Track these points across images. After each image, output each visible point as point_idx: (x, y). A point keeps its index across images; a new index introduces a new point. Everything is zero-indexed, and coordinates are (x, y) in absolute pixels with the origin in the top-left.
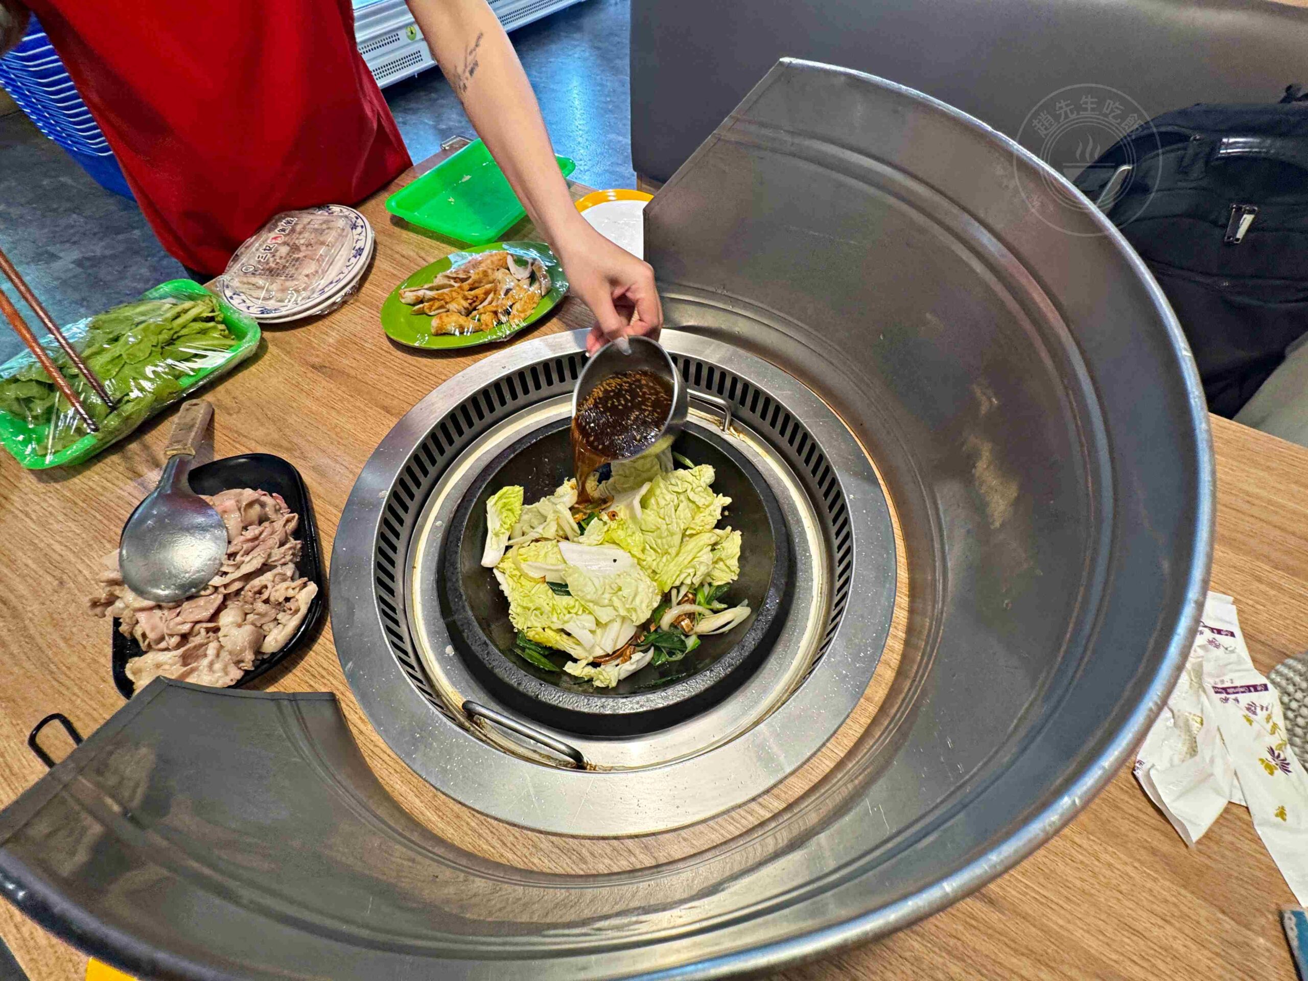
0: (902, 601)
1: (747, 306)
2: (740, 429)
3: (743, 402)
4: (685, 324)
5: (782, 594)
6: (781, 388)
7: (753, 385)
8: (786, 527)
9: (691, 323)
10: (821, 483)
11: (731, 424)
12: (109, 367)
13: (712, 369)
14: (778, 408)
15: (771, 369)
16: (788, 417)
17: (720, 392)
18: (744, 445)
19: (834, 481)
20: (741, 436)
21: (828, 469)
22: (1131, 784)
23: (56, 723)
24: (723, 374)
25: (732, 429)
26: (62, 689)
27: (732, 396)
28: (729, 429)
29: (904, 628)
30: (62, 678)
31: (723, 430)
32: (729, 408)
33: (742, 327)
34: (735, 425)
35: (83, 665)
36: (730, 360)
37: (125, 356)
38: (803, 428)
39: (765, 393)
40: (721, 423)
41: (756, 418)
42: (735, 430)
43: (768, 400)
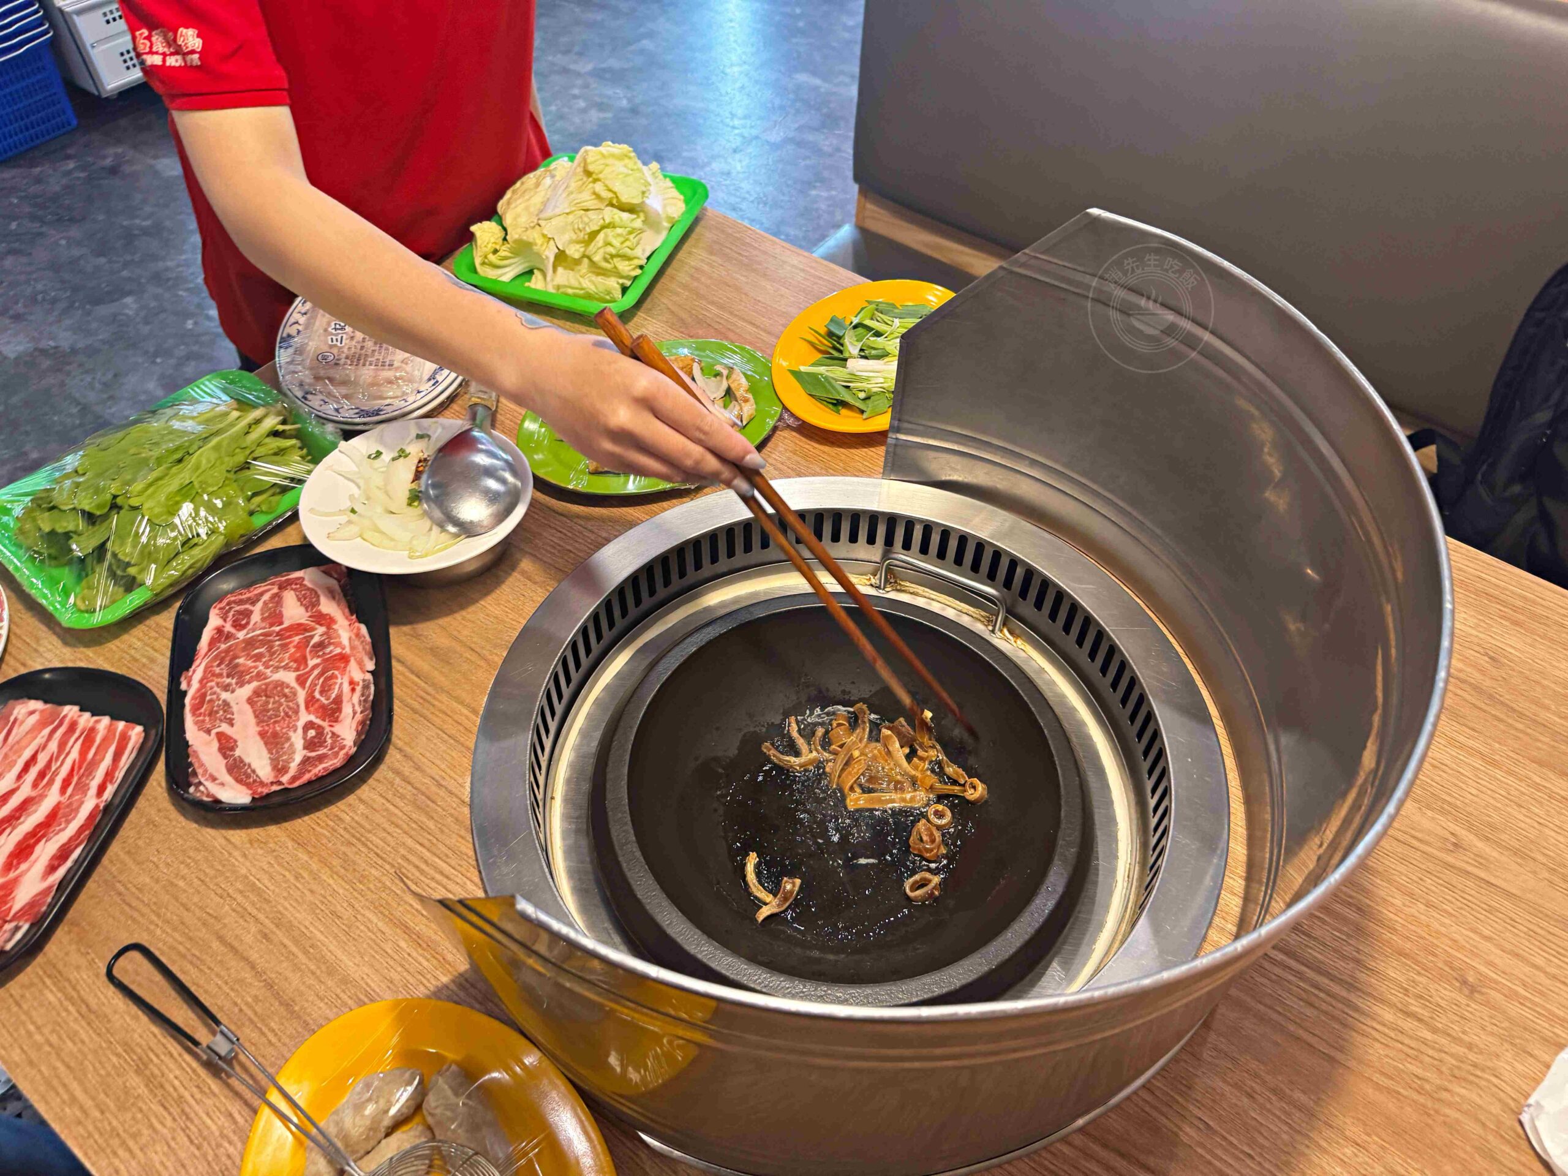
0: (1235, 884)
1: (1034, 463)
2: (1017, 631)
3: (1023, 594)
4: (944, 478)
5: (1070, 869)
6: (1079, 580)
7: (1040, 574)
8: (1079, 776)
9: (955, 477)
10: (1133, 718)
11: (1004, 624)
12: (178, 499)
13: (981, 546)
14: (1075, 607)
15: (1069, 551)
16: (1088, 620)
17: (991, 577)
18: (1023, 654)
19: (1150, 716)
20: (1019, 642)
21: (1142, 698)
22: (1515, 1132)
23: (135, 955)
24: (997, 554)
25: (1005, 631)
26: (136, 915)
27: (1008, 584)
28: (1001, 631)
29: (1236, 920)
30: (134, 903)
31: (993, 631)
32: (1003, 601)
33: (1026, 490)
34: (1011, 626)
35: (157, 887)
36: (1008, 534)
37: (196, 483)
38: (1110, 638)
39: (1056, 585)
40: (990, 622)
41: (1041, 618)
42: (1011, 633)
43: (1061, 595)
